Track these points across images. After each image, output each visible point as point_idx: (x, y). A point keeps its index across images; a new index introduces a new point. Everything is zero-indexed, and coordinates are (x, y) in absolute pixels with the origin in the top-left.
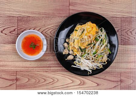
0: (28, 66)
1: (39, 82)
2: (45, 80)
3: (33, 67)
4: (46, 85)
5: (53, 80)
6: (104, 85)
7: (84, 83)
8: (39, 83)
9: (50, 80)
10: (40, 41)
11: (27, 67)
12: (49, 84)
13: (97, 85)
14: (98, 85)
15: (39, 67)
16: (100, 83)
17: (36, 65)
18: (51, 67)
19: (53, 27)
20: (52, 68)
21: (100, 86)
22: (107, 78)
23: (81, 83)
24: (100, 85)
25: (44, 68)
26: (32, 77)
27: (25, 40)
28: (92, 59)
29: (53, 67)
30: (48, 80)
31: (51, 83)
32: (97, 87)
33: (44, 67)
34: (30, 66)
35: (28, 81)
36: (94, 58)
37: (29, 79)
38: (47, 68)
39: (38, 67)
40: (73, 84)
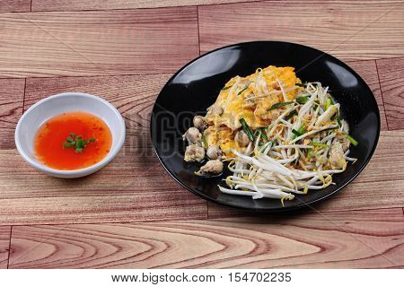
0: (56, 209)
1: (96, 253)
2: (120, 249)
3: (74, 212)
4: (123, 262)
5: (149, 247)
6: (345, 247)
7: (269, 248)
8: (95, 258)
9: (140, 247)
10: (101, 129)
11: (51, 213)
12: (135, 259)
13: (318, 249)
14: (323, 249)
15: (99, 211)
16: (329, 244)
17: (86, 206)
18: (141, 208)
19: (145, 100)
20: (145, 212)
21: (333, 252)
22: (355, 226)
23: (257, 248)
24: (332, 248)
25: (116, 213)
26: (71, 240)
27: (47, 131)
28: (293, 152)
29: (150, 207)
30: (132, 248)
31: (144, 257)
32: (322, 255)
33: (117, 210)
34: (64, 209)
35: (52, 254)
36: (297, 147)
37: (58, 248)
38: (128, 213)
39: (91, 211)
40: (226, 255)
